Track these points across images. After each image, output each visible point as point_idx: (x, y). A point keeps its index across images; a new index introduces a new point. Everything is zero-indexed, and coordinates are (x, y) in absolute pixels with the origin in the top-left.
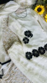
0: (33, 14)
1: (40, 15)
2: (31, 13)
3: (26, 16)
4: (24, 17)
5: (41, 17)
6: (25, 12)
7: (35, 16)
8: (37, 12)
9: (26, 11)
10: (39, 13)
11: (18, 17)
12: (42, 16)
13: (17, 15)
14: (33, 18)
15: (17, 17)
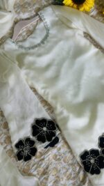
0: (64, 20)
1: (87, 13)
2: (60, 20)
3: (47, 36)
4: (42, 42)
5: (92, 16)
6: (41, 25)
7: (73, 26)
8: (75, 6)
9: (41, 20)
10: (82, 9)
11: (25, 48)
12: (94, 13)
13: (20, 44)
14: (69, 32)
15: (23, 51)
